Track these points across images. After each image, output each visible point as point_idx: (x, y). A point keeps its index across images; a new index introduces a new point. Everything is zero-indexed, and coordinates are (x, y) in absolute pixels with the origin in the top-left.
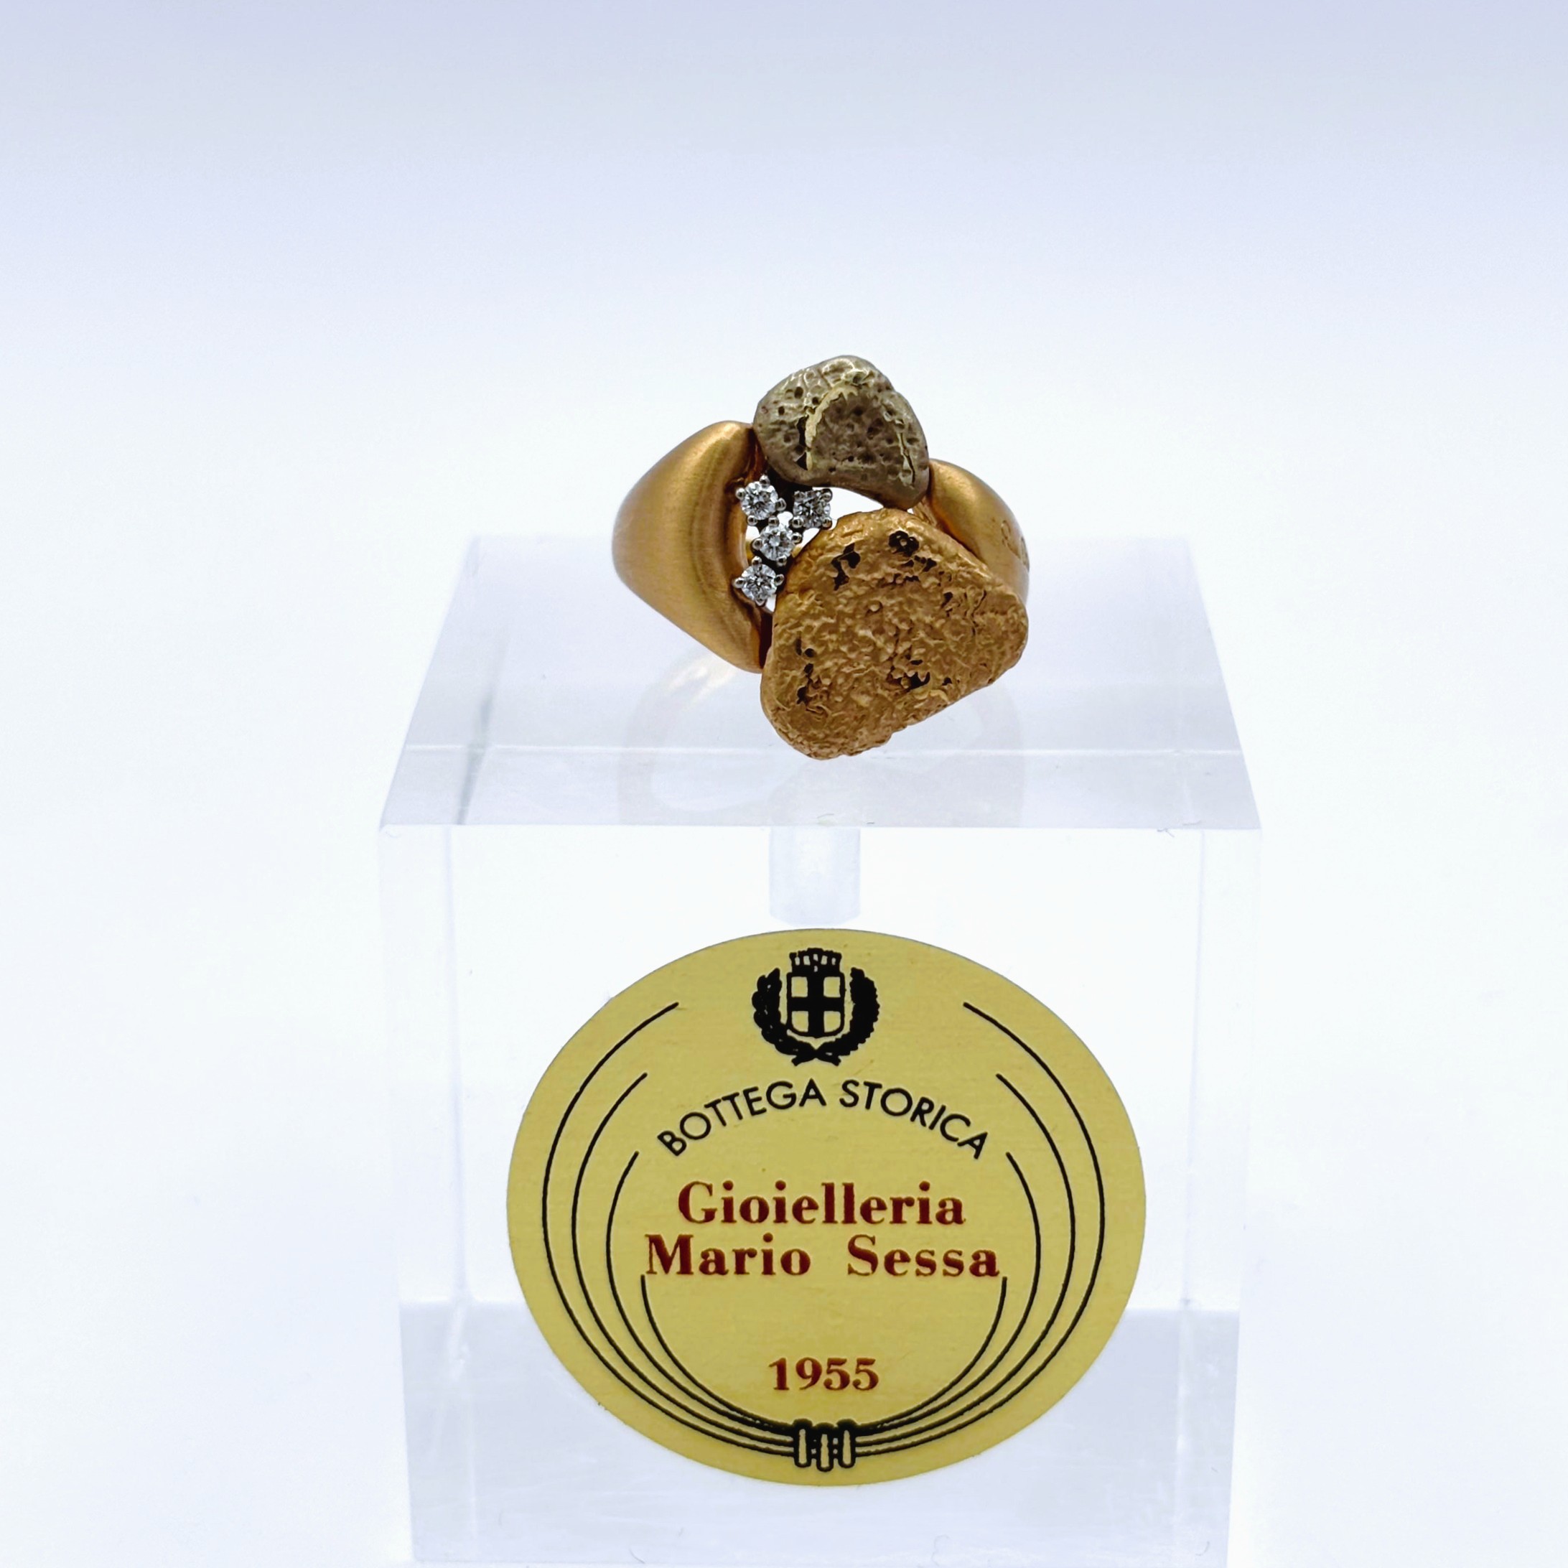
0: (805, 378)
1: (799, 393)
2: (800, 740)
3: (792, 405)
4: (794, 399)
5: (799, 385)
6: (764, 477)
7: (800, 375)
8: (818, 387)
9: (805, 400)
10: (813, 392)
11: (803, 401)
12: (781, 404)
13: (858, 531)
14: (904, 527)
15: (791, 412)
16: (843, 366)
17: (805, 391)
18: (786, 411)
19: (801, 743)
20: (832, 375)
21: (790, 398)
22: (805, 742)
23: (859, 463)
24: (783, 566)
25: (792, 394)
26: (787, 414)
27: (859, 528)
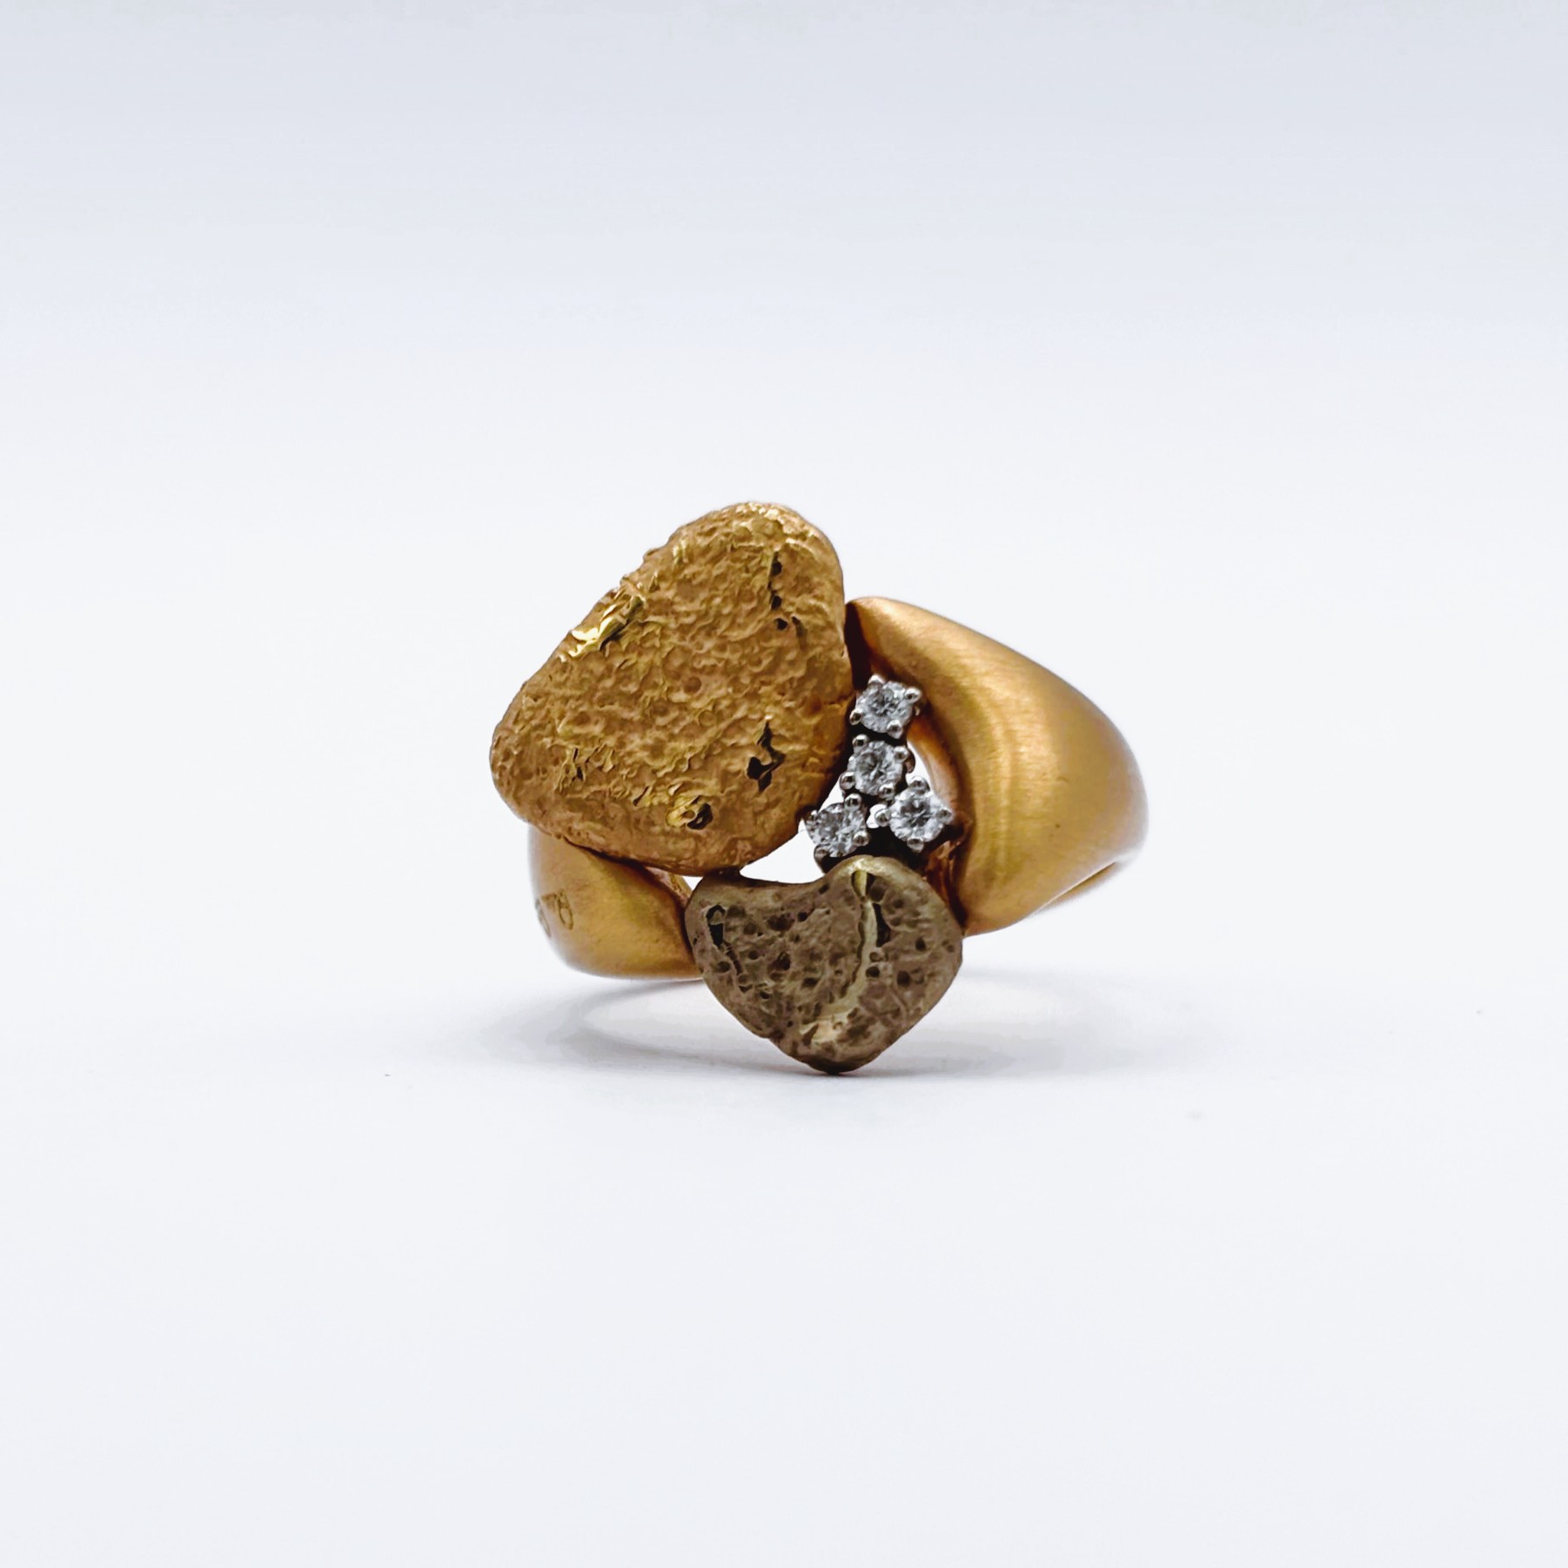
0: (903, 1008)
1: (904, 979)
2: (761, 511)
3: (908, 958)
4: (908, 969)
5: (908, 994)
6: (920, 848)
7: (912, 1012)
8: (878, 997)
9: (890, 971)
10: (883, 987)
11: (894, 969)
12: (926, 956)
13: (761, 813)
14: (698, 838)
15: (907, 948)
16: (851, 1041)
17: (896, 984)
18: (913, 948)
19: (759, 508)
20: (862, 1022)
21: (916, 971)
22: (754, 509)
23: (789, 915)
24: (856, 736)
25: (915, 977)
26: (910, 943)
27: (761, 819)
